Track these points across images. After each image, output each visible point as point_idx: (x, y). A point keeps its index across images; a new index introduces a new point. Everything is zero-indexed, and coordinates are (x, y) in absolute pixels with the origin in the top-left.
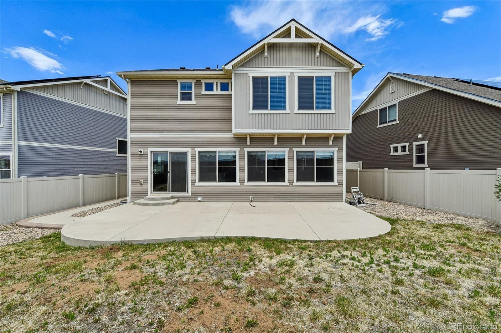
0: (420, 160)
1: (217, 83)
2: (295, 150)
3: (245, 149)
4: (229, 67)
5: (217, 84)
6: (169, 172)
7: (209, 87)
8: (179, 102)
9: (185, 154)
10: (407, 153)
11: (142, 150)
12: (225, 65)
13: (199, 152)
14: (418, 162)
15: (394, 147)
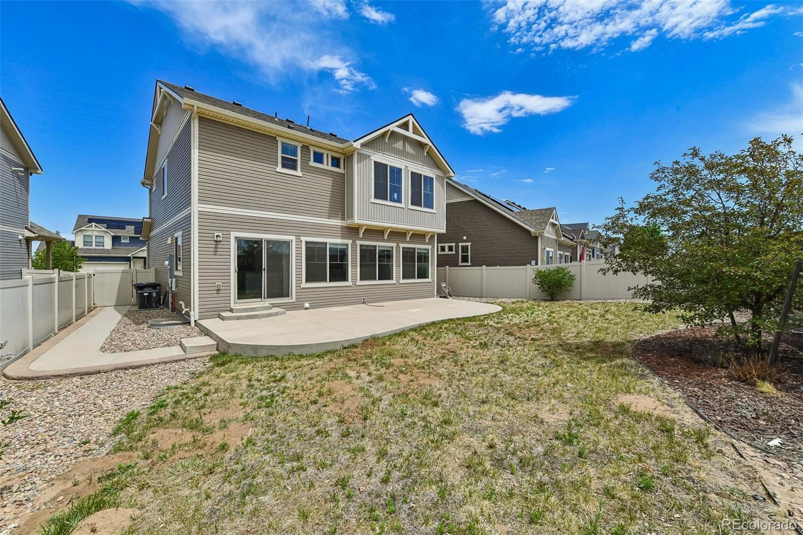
0: (465, 259)
1: (327, 154)
2: (402, 245)
3: (357, 242)
4: (357, 145)
5: (327, 157)
6: (264, 269)
7: (318, 158)
8: (279, 169)
9: (287, 244)
10: (454, 252)
11: (220, 234)
12: (355, 141)
13: (306, 242)
14: (463, 262)
15: (441, 246)
